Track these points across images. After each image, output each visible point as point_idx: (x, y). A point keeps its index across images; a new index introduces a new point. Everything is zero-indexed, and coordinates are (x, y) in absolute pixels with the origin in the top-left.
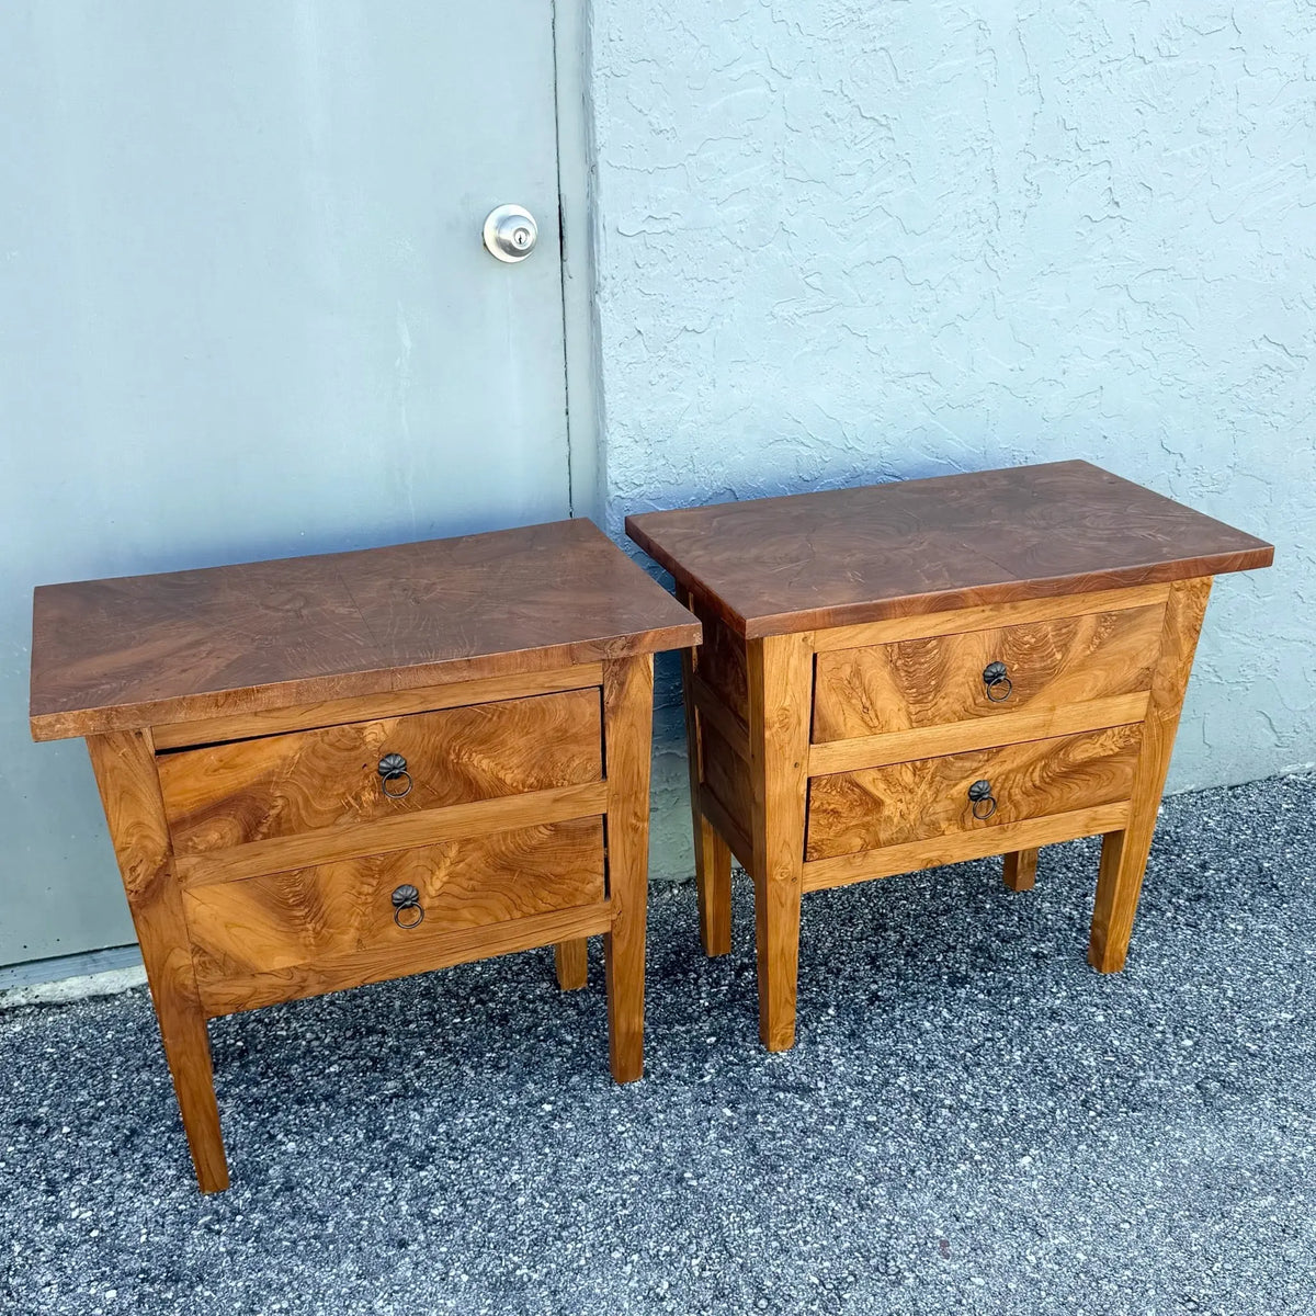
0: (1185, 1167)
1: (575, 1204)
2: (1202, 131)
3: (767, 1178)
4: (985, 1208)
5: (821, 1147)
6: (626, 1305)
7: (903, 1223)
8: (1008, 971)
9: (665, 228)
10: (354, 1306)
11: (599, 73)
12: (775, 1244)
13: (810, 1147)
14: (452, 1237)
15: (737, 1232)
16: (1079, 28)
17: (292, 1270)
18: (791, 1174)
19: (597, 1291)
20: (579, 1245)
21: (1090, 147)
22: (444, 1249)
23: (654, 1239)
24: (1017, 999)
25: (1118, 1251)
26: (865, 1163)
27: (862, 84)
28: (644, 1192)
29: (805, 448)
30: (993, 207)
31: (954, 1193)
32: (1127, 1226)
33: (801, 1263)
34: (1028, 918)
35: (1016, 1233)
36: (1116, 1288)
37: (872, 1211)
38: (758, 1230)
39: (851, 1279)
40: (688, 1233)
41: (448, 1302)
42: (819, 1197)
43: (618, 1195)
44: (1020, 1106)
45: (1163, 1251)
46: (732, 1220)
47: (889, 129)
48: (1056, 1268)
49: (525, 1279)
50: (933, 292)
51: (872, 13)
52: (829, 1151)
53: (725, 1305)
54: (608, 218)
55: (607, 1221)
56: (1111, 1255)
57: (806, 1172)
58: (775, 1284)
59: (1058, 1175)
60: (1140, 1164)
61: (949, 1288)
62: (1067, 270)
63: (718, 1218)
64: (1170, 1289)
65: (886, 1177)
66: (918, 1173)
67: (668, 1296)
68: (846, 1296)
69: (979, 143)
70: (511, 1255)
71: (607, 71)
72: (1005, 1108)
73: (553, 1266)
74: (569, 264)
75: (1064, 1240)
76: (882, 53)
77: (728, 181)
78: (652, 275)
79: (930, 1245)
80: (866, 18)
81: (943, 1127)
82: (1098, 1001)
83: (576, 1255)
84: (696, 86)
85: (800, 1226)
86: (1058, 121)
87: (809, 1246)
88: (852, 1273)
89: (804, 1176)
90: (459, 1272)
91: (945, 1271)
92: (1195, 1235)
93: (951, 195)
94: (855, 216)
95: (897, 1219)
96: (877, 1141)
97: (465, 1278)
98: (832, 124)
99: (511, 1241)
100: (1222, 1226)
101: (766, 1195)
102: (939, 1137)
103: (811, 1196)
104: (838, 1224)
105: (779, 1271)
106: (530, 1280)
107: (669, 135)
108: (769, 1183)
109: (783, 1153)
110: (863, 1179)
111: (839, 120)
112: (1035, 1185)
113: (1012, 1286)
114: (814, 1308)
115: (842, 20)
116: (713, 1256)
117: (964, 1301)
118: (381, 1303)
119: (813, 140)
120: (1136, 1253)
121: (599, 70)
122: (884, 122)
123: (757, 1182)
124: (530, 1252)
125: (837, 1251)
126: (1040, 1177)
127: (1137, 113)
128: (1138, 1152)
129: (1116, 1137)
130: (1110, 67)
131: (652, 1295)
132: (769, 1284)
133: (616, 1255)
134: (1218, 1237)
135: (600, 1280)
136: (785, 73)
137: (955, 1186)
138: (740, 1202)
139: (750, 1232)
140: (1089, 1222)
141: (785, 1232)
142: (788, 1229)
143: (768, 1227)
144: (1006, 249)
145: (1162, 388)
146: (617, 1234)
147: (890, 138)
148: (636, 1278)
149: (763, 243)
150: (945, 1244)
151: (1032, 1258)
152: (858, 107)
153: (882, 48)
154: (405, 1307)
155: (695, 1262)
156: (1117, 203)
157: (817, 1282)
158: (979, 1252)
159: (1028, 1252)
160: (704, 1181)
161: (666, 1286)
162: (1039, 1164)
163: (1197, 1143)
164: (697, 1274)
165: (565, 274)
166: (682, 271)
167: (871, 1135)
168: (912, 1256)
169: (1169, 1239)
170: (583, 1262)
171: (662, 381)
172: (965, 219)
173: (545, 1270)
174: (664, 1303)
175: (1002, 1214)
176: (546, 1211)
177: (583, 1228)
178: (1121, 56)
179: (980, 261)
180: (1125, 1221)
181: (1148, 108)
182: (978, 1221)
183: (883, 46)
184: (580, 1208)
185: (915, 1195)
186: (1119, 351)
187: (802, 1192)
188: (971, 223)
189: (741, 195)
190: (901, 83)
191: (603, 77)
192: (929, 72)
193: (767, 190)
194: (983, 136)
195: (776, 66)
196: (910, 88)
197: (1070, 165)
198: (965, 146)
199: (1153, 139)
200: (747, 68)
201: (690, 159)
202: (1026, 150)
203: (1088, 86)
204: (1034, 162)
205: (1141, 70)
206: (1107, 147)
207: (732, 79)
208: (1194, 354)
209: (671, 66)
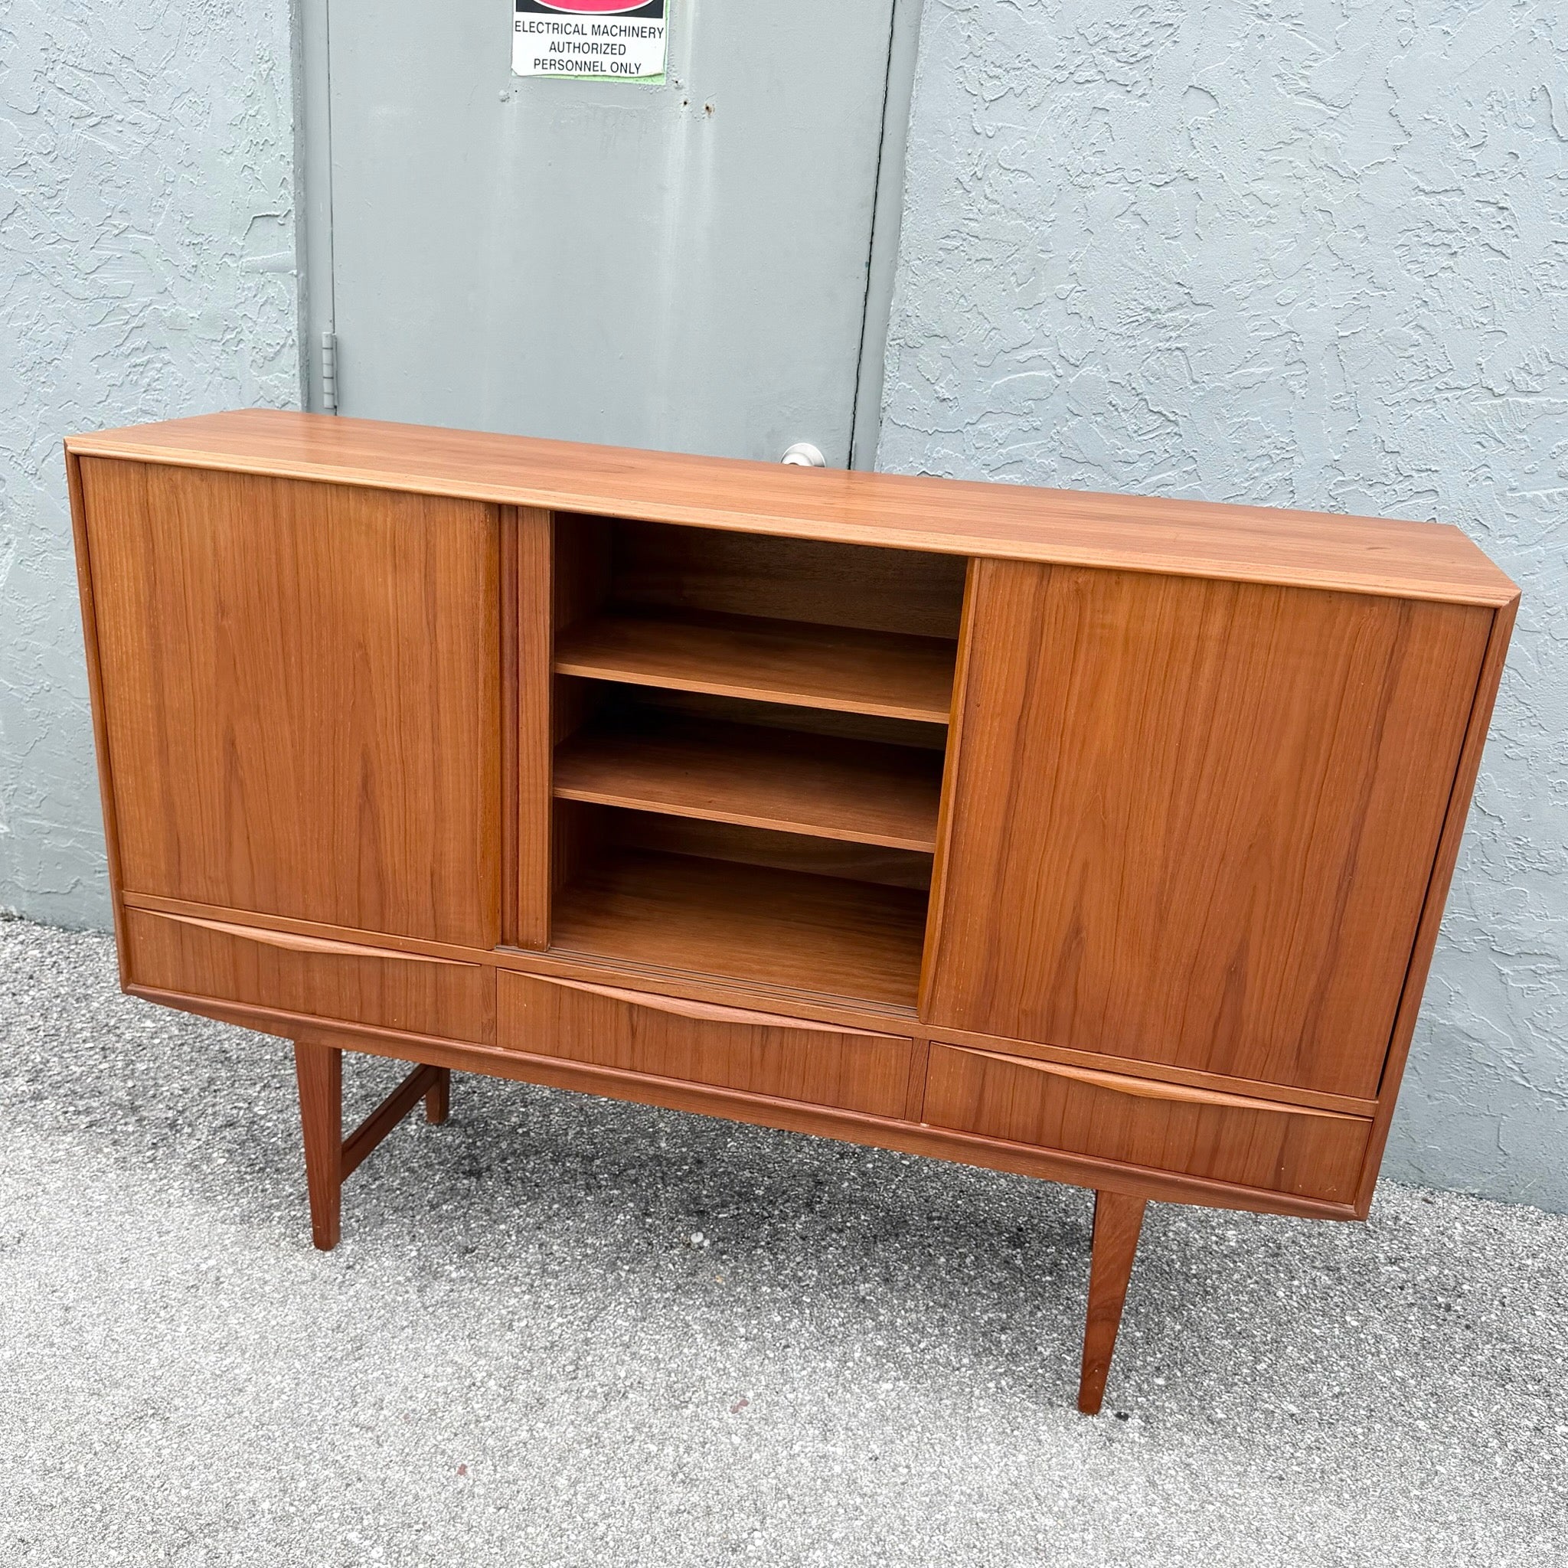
16: (1412, 351)
21: (1414, 473)
27: (1152, 380)
47: (1177, 425)
51: (1171, 314)
69: (1278, 452)
71: (901, 341)
76: (1177, 353)
77: (1004, 451)
80: (1164, 318)
84: (983, 363)
86: (1376, 442)
98: (1116, 413)
107: (951, 404)
111: (1124, 410)
115: (1139, 318)
119: (1094, 426)
121: (893, 340)
122: (1172, 417)
127: (1478, 447)
130: (1449, 395)
136: (1072, 361)
147: (1176, 433)
152: (1146, 400)
153: (1178, 348)
178: (1465, 385)
181: (1492, 442)
183: (1179, 346)
189: (1015, 466)
190: (1196, 382)
191: (897, 347)
192: (1228, 376)
193: (1041, 465)
194: (1284, 445)
195: (1064, 355)
196: (1204, 389)
197: (1386, 489)
198: (1261, 452)
199: (1496, 477)
200: (1035, 352)
201: (969, 428)
202: (1334, 465)
203: (1417, 412)
204: (1341, 478)
205: (1489, 402)
206: (1434, 476)
207: (1019, 362)
208: (1530, 714)
209: (961, 344)
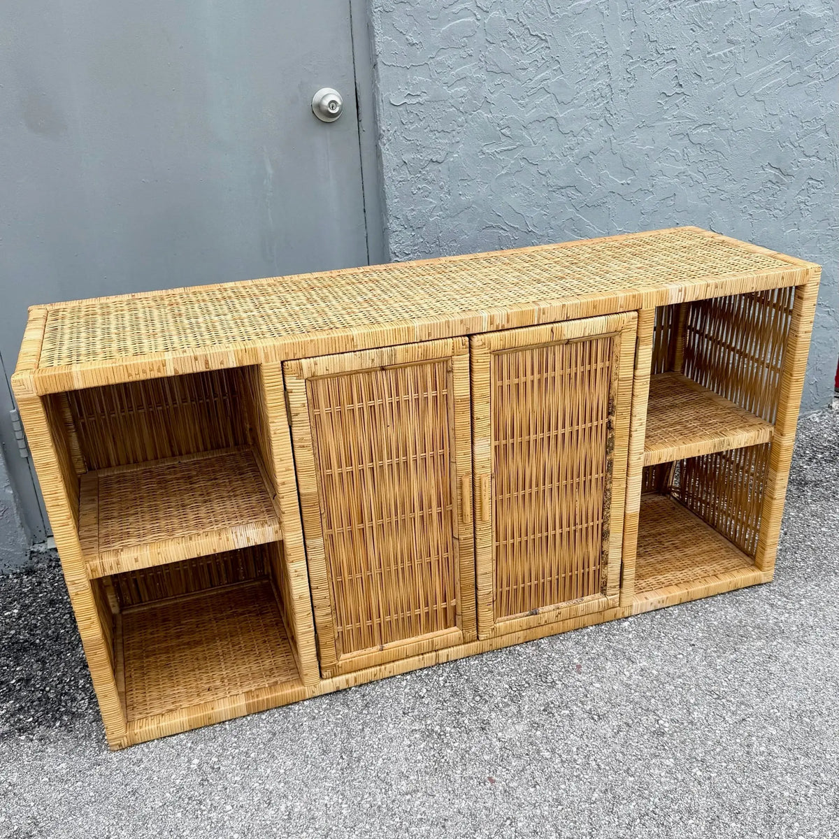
0: (715, 626)
2: (730, 42)
4: (602, 648)
6: (403, 701)
7: (557, 657)
9: (417, 101)
11: (375, 10)
12: (485, 669)
15: (465, 663)
19: (387, 694)
21: (665, 52)
25: (675, 669)
27: (530, 16)
29: (503, 231)
30: (609, 88)
31: (585, 641)
32: (681, 656)
33: (500, 678)
35: (619, 661)
36: (674, 688)
37: (539, 651)
38: (477, 662)
39: (526, 685)
45: (700, 669)
47: (547, 42)
48: (640, 678)
50: (575, 138)
53: (457, 700)
54: (384, 95)
56: (671, 671)
58: (484, 689)
59: (643, 631)
60: (690, 624)
61: (580, 689)
62: (653, 125)
64: (704, 688)
67: (426, 696)
68: (524, 694)
69: (599, 50)
71: (381, 9)
74: (362, 123)
75: (645, 664)
77: (453, 73)
78: (411, 129)
79: (571, 667)
84: (433, 17)
85: (499, 659)
86: (645, 36)
87: (504, 669)
88: (527, 682)
91: (578, 680)
92: (719, 660)
93: (584, 81)
94: (529, 94)
95: (553, 655)
98: (513, 39)
100: (735, 655)
104: (521, 658)
105: (487, 682)
107: (418, 46)
111: (518, 36)
112: (630, 636)
113: (615, 687)
114: (506, 700)
116: (451, 675)
117: (588, 696)
119: (502, 49)
120: (686, 670)
121: (376, 8)
122: (544, 38)
125: (520, 672)
126: (633, 632)
127: (691, 31)
128: (689, 618)
129: (677, 611)
131: (417, 696)
132: (482, 689)
134: (732, 661)
135: (388, 689)
136: (485, 9)
137: (586, 638)
139: (472, 663)
140: (660, 655)
141: (491, 662)
142: (493, 661)
143: (482, 661)
144: (617, 112)
145: (709, 194)
147: (546, 47)
148: (408, 688)
149: (475, 110)
150: (579, 667)
151: (627, 673)
152: (528, 29)
155: (441, 679)
156: (681, 85)
157: (508, 687)
158: (598, 670)
159: (625, 670)
161: (425, 691)
162: (633, 625)
163: (723, 613)
164: (442, 685)
165: (361, 129)
166: (429, 126)
168: (561, 673)
169: (705, 663)
171: (419, 192)
172: (593, 95)
174: (424, 700)
175: (611, 651)
179: (602, 120)
180: (680, 654)
181: (697, 28)
182: (598, 655)
185: (564, 643)
186: (684, 173)
188: (596, 97)
189: (462, 81)
190: (553, 14)
191: (379, 13)
192: (569, 8)
193: (477, 78)
194: (601, 46)
195: (479, 5)
196: (558, 18)
197: (653, 63)
198: (591, 52)
199: (701, 47)
200: (463, 6)
201: (431, 61)
202: (627, 54)
203: (662, 15)
204: (631, 61)
205: (693, 5)
206: (674, 52)
207: (454, 13)
208: (728, 174)
209: (418, 5)
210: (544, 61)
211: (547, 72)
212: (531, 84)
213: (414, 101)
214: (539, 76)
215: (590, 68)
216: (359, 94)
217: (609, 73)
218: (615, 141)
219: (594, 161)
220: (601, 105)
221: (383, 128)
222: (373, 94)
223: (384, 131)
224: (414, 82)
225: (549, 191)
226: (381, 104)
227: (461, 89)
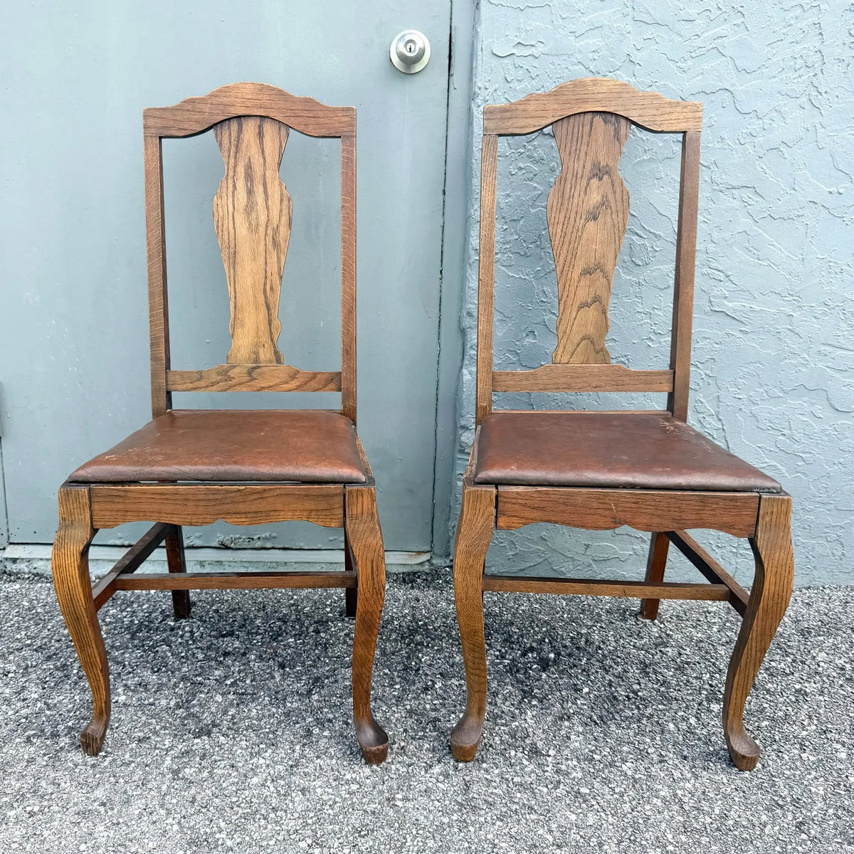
1: (294, 795)
3: (465, 816)
5: (526, 803)
8: (767, 699)
9: (531, 53)
10: (82, 825)
13: (516, 800)
14: (187, 793)
17: (59, 785)
18: (489, 818)
20: (278, 828)
22: (174, 801)
23: (341, 840)
24: (765, 723)
26: (559, 826)
28: (355, 800)
29: (637, 237)
30: (819, 55)
34: (802, 662)
40: (371, 843)
41: (151, 843)
42: (503, 845)
43: (333, 797)
44: (732, 813)
46: (415, 843)
49: (220, 843)
50: (760, 121)
52: (531, 808)
54: (485, 43)
55: (312, 815)
57: (502, 821)
63: (405, 838)
65: (573, 843)
66: (605, 847)
70: (221, 820)
72: (717, 811)
73: (247, 838)
74: (454, 78)
77: (585, 19)
78: (518, 88)
81: (649, 813)
82: (845, 740)
83: (270, 835)
89: (499, 823)
90: (174, 822)
93: (779, 43)
94: (693, 55)
96: (580, 811)
97: (176, 827)
99: (228, 809)
101: (456, 830)
102: (641, 821)
103: (496, 841)
106: (222, 844)
108: (465, 821)
109: (490, 800)
110: (551, 839)
118: (102, 828)
123: (455, 817)
124: (237, 822)
133: (303, 845)
138: (431, 830)
144: (829, 91)
146: (314, 827)
149: (612, 70)
154: (117, 837)
160: (409, 805)
165: (451, 86)
166: (543, 86)
167: (577, 804)
170: (272, 843)
171: (520, 173)
172: (792, 63)
173: (239, 840)
176: (269, 794)
177: (289, 816)
179: (805, 99)
184: (296, 799)
187: (490, 836)
188: (798, 67)
189: (596, 31)
193: (619, 29)
210: (720, 12)
211: (723, 27)
212: (698, 42)
213: (526, 52)
214: (712, 32)
215: (791, 25)
216: (453, 40)
217: (820, 33)
218: (823, 130)
219: (786, 156)
220: (803, 78)
221: (480, 84)
222: (473, 41)
223: (480, 89)
224: (528, 28)
225: (714, 190)
226: (480, 53)
227: (593, 41)
